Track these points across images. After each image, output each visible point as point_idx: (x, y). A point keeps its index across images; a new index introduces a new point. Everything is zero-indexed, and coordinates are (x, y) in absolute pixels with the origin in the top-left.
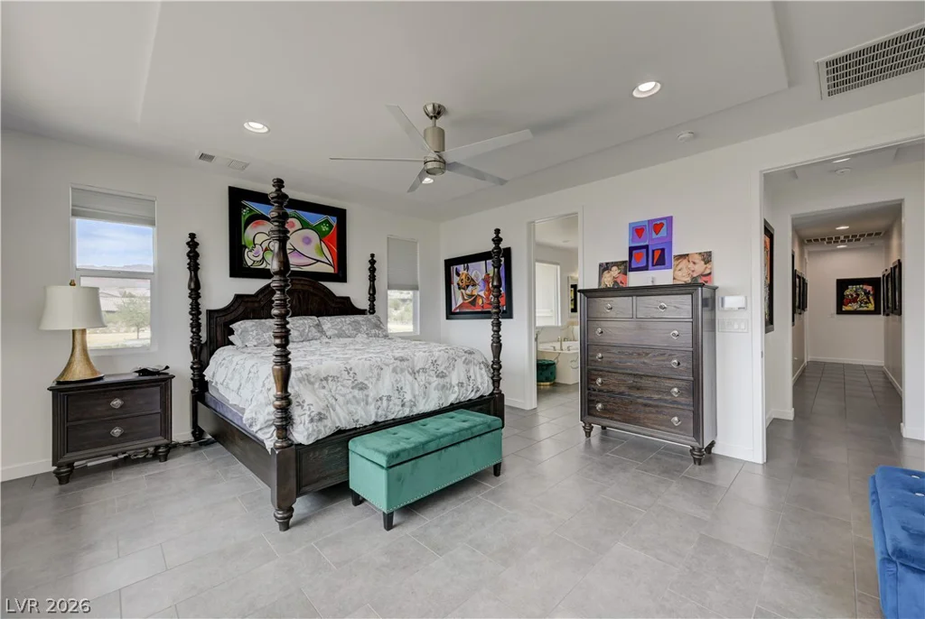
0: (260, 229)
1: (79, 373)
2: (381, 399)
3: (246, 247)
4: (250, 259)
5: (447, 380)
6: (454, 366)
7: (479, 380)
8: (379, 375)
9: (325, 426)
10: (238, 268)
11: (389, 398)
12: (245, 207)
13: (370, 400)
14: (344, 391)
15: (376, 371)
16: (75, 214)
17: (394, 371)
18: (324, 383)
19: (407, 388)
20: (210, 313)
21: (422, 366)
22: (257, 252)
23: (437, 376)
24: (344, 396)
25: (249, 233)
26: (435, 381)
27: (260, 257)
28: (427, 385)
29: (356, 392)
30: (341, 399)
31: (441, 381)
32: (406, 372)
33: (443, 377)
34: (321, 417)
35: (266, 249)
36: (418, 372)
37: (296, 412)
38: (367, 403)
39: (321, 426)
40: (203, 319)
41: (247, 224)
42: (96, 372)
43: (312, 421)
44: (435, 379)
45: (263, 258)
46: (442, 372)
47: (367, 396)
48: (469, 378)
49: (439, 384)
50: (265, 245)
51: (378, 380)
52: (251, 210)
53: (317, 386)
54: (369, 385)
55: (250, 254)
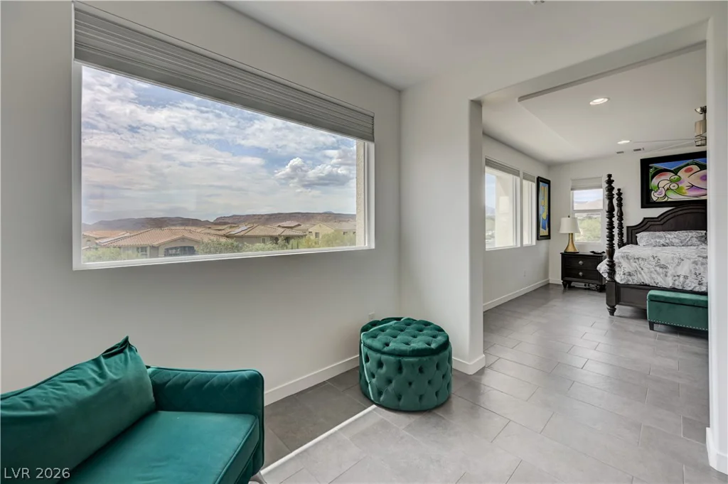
0: (663, 178)
1: (571, 250)
2: (679, 276)
3: (652, 190)
4: (655, 197)
8: (679, 263)
9: (633, 280)
10: (647, 202)
11: (686, 277)
12: (651, 167)
13: (669, 274)
14: (648, 266)
15: (677, 261)
16: (572, 189)
18: (637, 261)
20: (628, 227)
22: (661, 192)
24: (649, 268)
25: (654, 182)
27: (663, 194)
29: (658, 268)
30: (646, 270)
34: (630, 274)
35: (668, 189)
37: (617, 269)
38: (666, 276)
39: (630, 278)
40: (625, 231)
41: (653, 178)
42: (575, 250)
43: (624, 274)
45: (665, 195)
47: (667, 272)
50: (666, 188)
51: (678, 265)
52: (656, 168)
53: (631, 261)
54: (670, 268)
55: (655, 194)
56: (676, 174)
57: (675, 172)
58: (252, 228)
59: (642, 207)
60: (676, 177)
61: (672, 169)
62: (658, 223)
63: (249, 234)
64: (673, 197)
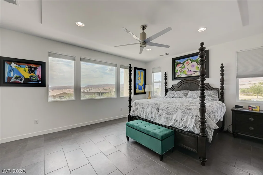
0: (180, 66)
3: (176, 72)
5: (171, 116)
6: (176, 112)
7: (188, 123)
8: (148, 106)
10: (174, 78)
11: (149, 114)
15: (147, 105)
17: (152, 107)
19: (154, 113)
21: (162, 108)
22: (179, 73)
23: (166, 113)
25: (176, 69)
26: (164, 115)
28: (161, 115)
30: (139, 110)
31: (167, 116)
32: (155, 108)
33: (169, 114)
34: (134, 112)
35: (181, 72)
36: (160, 109)
38: (144, 113)
41: (176, 66)
44: (165, 114)
46: (169, 113)
47: (144, 111)
48: (182, 120)
49: (165, 116)
51: (147, 108)
52: (177, 62)
55: (177, 74)
56: (183, 65)
57: (183, 64)
58: (91, 89)
59: (172, 80)
60: (183, 66)
61: (182, 63)
62: (177, 87)
63: (89, 91)
64: (183, 75)
